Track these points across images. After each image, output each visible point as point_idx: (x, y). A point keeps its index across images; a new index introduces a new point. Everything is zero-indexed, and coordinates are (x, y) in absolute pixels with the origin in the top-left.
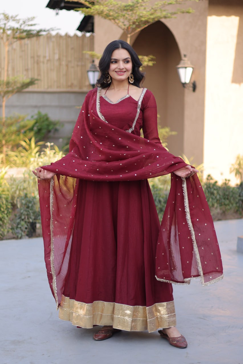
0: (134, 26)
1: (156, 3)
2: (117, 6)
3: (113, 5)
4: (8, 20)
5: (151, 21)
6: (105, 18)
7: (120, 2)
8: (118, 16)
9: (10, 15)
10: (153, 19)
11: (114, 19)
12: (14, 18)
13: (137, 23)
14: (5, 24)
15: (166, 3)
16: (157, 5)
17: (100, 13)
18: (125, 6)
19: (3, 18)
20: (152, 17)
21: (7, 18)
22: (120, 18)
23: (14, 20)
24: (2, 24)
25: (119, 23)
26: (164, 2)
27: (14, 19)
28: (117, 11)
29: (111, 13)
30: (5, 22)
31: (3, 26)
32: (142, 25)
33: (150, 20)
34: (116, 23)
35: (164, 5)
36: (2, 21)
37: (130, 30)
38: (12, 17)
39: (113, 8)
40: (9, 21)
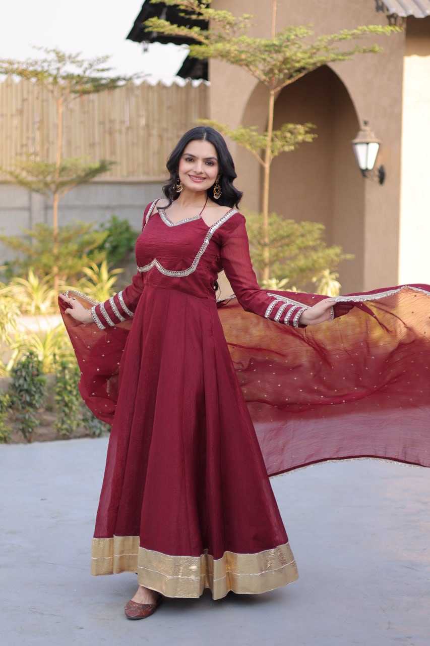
0: (282, 76)
1: (319, 38)
2: (253, 46)
3: (246, 44)
4: (64, 62)
5: (311, 68)
6: (233, 63)
7: (258, 40)
8: (254, 61)
9: (67, 54)
10: (315, 64)
11: (247, 65)
12: (75, 57)
13: (286, 71)
14: (58, 69)
15: (336, 38)
16: (321, 41)
17: (224, 55)
18: (267, 46)
19: (56, 59)
20: (312, 61)
21: (61, 58)
22: (257, 63)
23: (73, 62)
24: (53, 69)
25: (255, 71)
26: (332, 36)
27: (73, 60)
28: (252, 53)
29: (243, 56)
30: (59, 65)
31: (54, 72)
32: (294, 74)
33: (308, 66)
34: (250, 70)
35: (331, 42)
36: (53, 63)
37: (275, 83)
38: (70, 57)
39: (246, 49)
40: (64, 64)
